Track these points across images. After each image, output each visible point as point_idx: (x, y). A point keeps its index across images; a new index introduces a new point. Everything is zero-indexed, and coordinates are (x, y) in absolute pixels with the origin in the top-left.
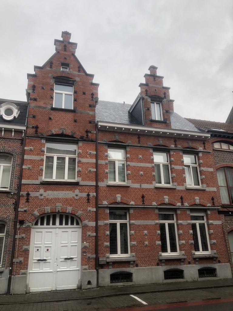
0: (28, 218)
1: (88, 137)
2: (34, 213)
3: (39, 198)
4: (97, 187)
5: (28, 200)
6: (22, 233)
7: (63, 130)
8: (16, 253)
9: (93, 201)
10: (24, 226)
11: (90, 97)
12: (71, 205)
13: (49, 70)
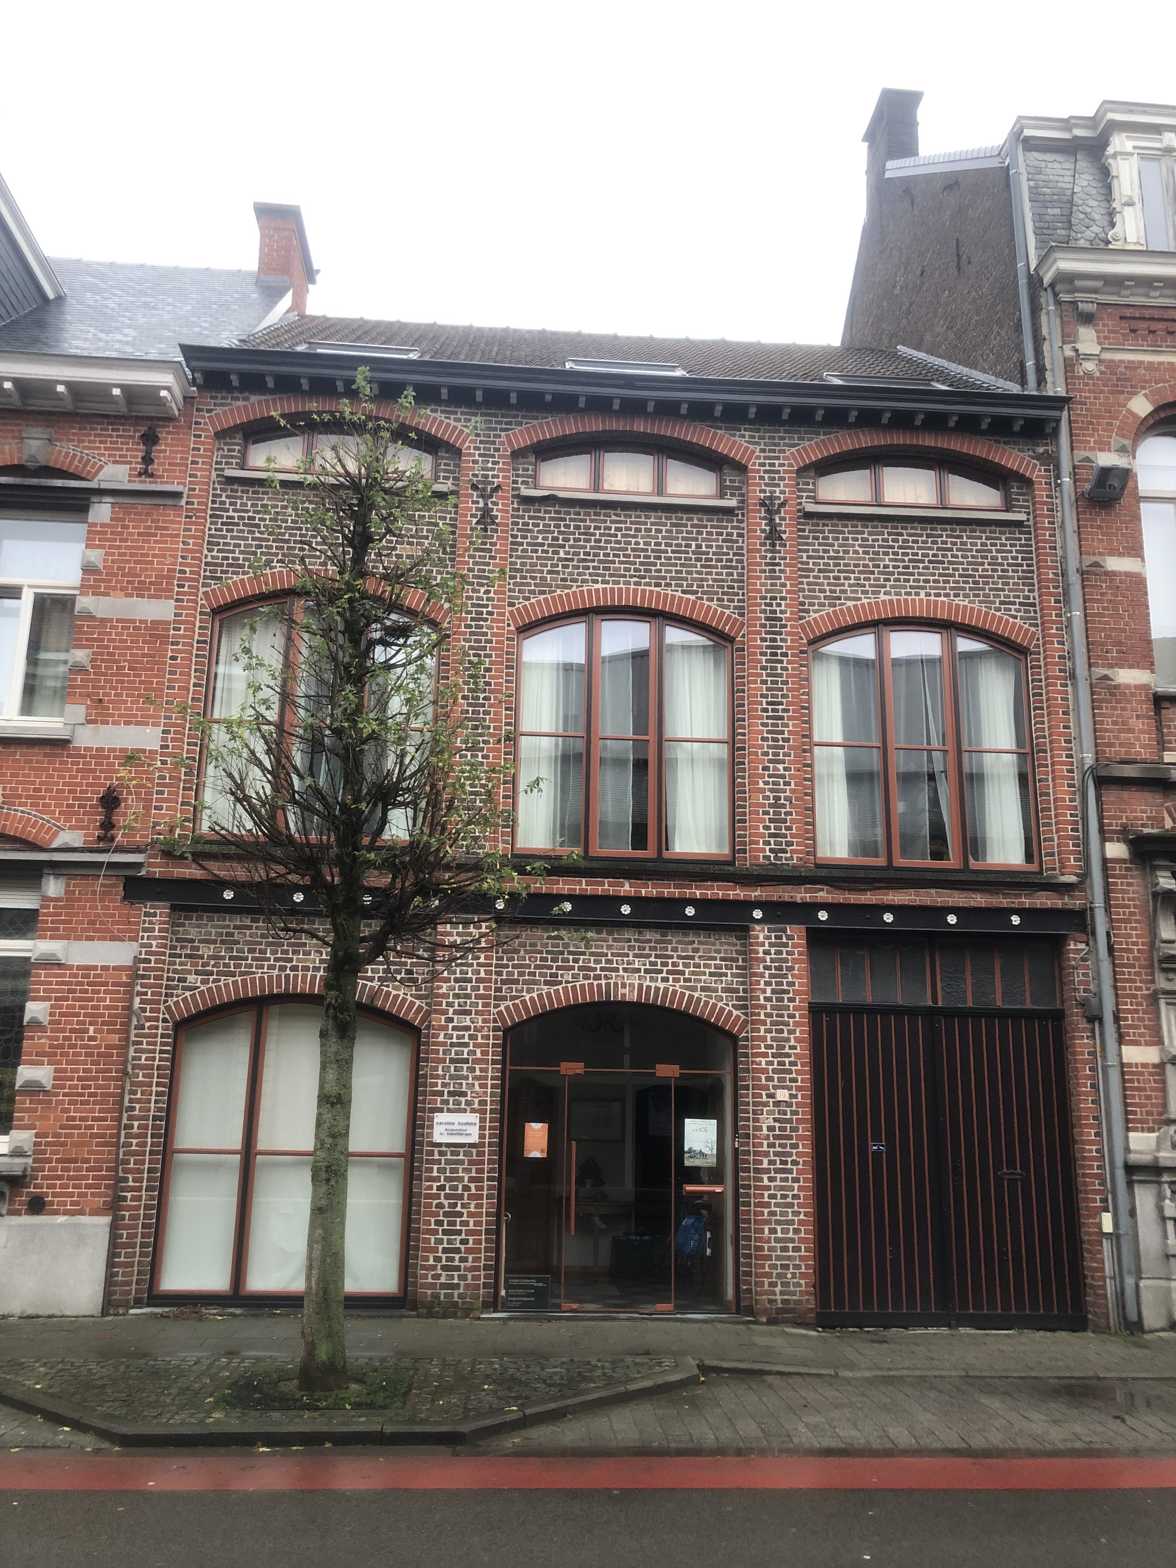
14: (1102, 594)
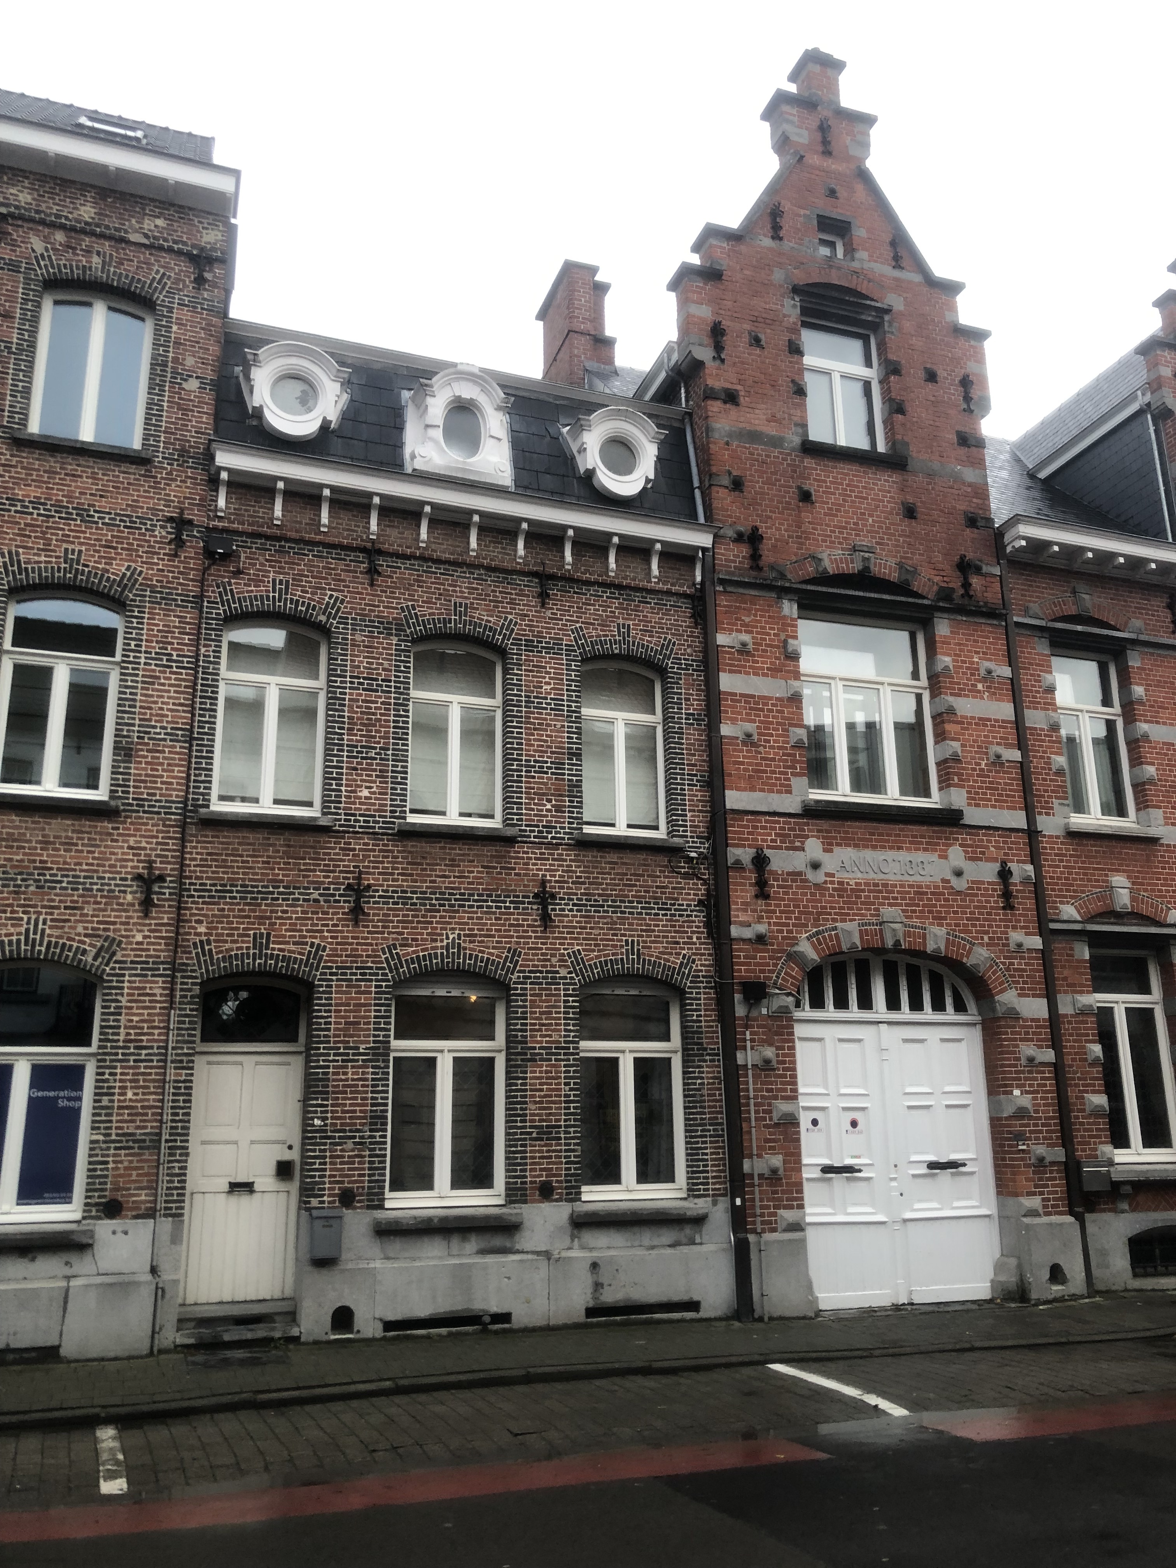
0: (773, 972)
1: (972, 593)
2: (796, 949)
3: (807, 881)
4: (1032, 833)
5: (762, 891)
6: (763, 1042)
7: (867, 555)
8: (750, 1132)
9: (1025, 904)
10: (764, 1011)
11: (955, 394)
12: (939, 919)
13: (770, 249)
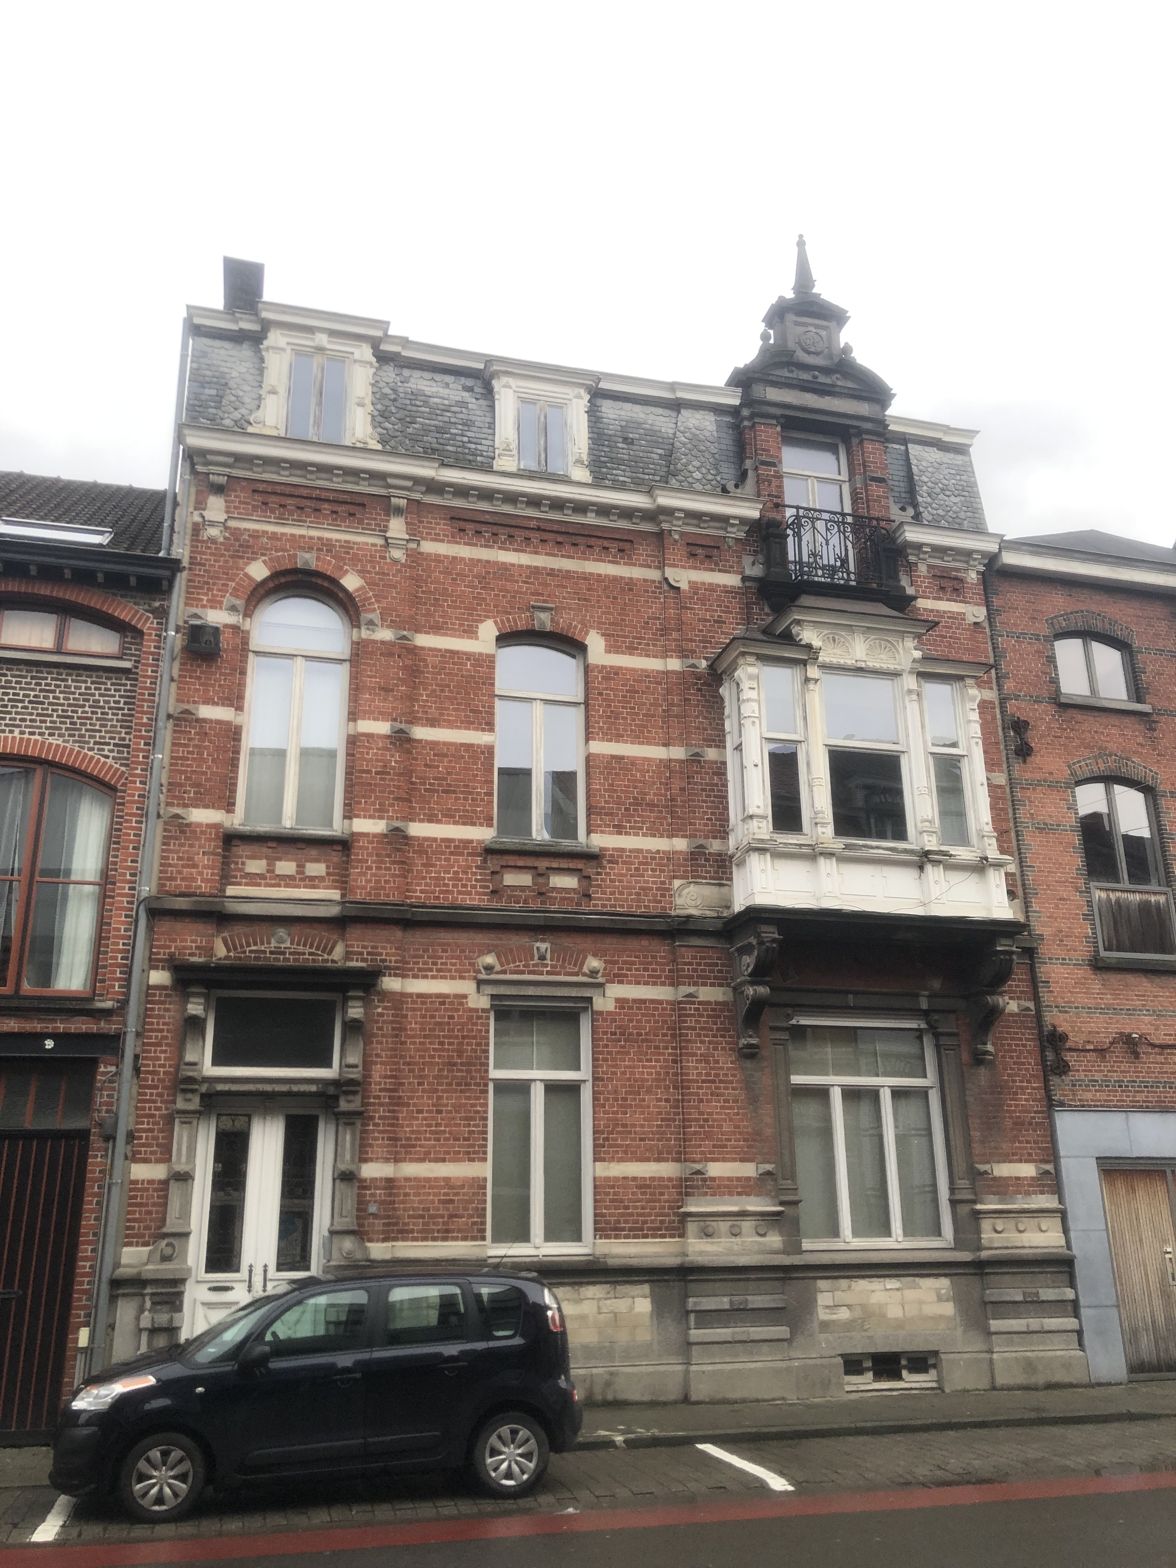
14: (190, 739)
